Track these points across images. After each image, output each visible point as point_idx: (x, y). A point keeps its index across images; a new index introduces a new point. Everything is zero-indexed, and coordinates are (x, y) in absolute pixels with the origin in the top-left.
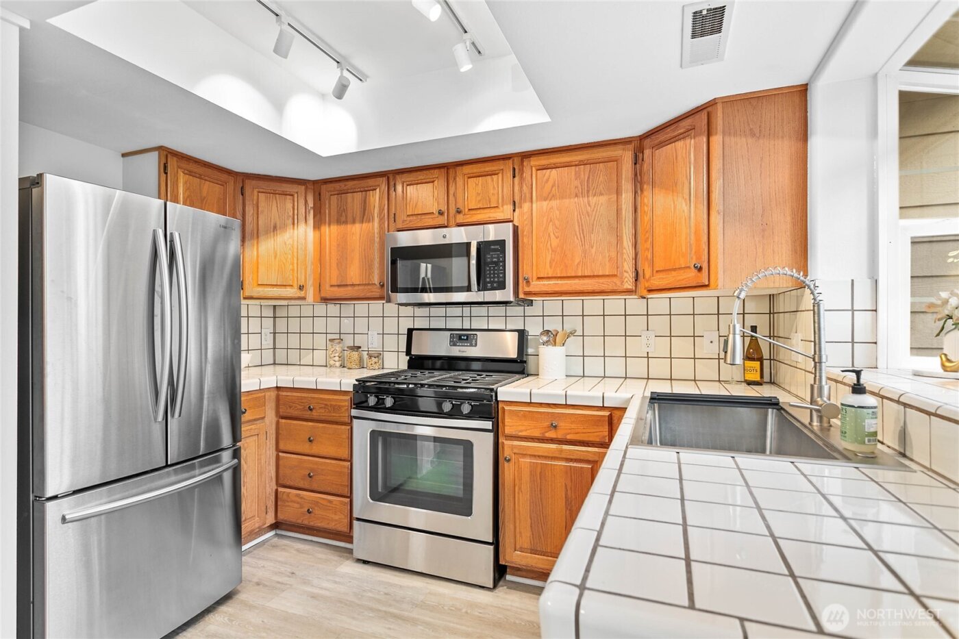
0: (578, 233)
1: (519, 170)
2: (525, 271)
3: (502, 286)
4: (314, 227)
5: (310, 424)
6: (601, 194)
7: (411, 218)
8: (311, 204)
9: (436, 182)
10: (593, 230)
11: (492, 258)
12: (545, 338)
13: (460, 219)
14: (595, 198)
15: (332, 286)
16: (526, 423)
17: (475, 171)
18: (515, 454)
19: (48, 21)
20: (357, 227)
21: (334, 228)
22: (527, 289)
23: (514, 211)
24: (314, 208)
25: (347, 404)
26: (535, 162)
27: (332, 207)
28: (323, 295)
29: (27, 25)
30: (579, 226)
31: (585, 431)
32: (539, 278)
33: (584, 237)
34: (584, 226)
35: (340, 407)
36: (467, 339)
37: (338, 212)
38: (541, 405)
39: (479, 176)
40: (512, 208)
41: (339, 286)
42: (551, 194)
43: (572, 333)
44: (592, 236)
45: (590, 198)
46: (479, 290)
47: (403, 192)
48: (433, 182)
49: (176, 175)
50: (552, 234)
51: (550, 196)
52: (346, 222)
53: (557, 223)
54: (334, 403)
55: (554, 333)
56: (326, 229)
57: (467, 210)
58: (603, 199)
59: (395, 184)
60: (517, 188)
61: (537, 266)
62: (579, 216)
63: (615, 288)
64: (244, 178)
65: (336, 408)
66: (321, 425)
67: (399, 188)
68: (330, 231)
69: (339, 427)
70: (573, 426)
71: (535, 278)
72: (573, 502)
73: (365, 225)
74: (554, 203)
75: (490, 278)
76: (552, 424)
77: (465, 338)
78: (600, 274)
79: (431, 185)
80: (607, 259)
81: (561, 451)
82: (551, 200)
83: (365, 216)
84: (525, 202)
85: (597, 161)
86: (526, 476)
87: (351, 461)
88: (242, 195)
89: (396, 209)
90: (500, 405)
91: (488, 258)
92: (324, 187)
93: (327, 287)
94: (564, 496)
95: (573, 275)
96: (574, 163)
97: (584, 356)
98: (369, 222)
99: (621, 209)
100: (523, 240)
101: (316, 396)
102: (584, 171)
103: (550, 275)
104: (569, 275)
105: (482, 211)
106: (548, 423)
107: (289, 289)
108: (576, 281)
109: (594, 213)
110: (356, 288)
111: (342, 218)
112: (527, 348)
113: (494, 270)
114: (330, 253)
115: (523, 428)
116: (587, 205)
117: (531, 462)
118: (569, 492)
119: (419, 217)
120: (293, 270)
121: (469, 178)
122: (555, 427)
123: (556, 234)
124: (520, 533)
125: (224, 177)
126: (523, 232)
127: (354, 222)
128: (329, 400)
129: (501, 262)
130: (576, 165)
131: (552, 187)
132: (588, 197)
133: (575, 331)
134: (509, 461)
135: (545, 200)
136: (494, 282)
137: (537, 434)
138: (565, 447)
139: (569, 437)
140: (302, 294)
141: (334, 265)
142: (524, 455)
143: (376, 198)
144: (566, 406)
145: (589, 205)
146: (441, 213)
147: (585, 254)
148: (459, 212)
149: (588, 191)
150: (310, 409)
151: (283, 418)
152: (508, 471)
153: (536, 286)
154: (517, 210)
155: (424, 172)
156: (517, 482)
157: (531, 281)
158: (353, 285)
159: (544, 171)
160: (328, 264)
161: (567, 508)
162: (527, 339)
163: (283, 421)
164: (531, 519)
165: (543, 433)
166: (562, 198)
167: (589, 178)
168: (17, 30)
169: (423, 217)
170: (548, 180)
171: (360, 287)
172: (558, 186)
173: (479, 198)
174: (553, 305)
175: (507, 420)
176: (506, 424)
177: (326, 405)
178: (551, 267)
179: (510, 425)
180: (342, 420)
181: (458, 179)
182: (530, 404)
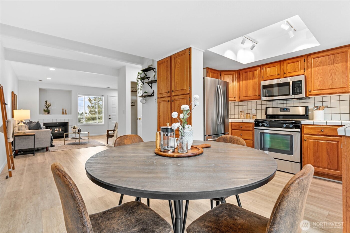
0: (330, 76)
1: (307, 59)
2: (309, 88)
3: (301, 93)
4: (238, 82)
5: (241, 131)
6: (339, 63)
7: (268, 77)
8: (237, 76)
9: (277, 66)
10: (336, 74)
11: (297, 86)
12: (316, 108)
13: (285, 75)
14: (337, 64)
15: (243, 97)
16: (311, 130)
17: (290, 61)
18: (308, 139)
19: (208, 50)
20: (251, 81)
21: (244, 82)
22: (310, 94)
23: (305, 71)
24: (238, 77)
25: (252, 126)
26: (312, 56)
27: (243, 76)
28: (241, 99)
29: (204, 51)
30: (330, 73)
31: (334, 132)
32: (314, 90)
33: (332, 77)
34: (332, 73)
35: (250, 127)
36: (286, 110)
37: (245, 77)
38: (317, 125)
39: (292, 63)
40: (304, 71)
41: (245, 97)
42: (319, 65)
43: (327, 107)
44: (336, 76)
45: (335, 65)
46: (293, 95)
47: (266, 70)
48: (276, 66)
49: (210, 73)
50: (319, 77)
51: (319, 66)
52: (247, 80)
53: (321, 74)
54: (248, 126)
55: (319, 107)
56: (241, 82)
57: (287, 73)
58: (340, 65)
59: (263, 68)
60: (305, 65)
61: (313, 86)
62: (330, 71)
63: (345, 91)
64: (221, 72)
65: (248, 127)
66: (244, 131)
67: (264, 69)
68: (243, 83)
69: (250, 132)
70: (329, 131)
71: (313, 90)
72: (330, 153)
73: (253, 80)
74: (320, 68)
75: (297, 91)
76: (321, 130)
77: (286, 109)
78: (339, 87)
79: (275, 67)
80: (342, 83)
81: (325, 138)
82: (319, 67)
83: (253, 77)
84: (309, 68)
85: (337, 53)
86: (312, 145)
87: (253, 140)
88: (221, 76)
89: (263, 75)
90: (302, 126)
91: (296, 86)
92: (241, 71)
93: (242, 97)
94: (326, 151)
95: (328, 88)
96: (328, 55)
97: (331, 114)
98: (255, 79)
99: (348, 67)
100: (308, 79)
101: (242, 124)
102: (332, 57)
103: (319, 89)
104: (326, 88)
105: (293, 73)
106: (320, 130)
107: (232, 98)
108: (329, 90)
109: (336, 69)
110: (251, 97)
111: (246, 79)
112: (308, 112)
113: (298, 89)
114: (243, 88)
115: (311, 132)
116: (333, 67)
117: (313, 141)
118: (328, 150)
119: (271, 76)
120: (233, 93)
121: (288, 64)
122: (323, 131)
123: (321, 77)
124: (310, 161)
125: (217, 72)
126: (308, 77)
127: (250, 79)
128: (246, 125)
129: (301, 86)
130: (329, 55)
131: (319, 63)
132: (334, 64)
133: (328, 106)
134: (306, 140)
135: (317, 67)
136: (298, 92)
137: (316, 133)
138: (326, 137)
139: (328, 134)
140: (235, 99)
141: (244, 91)
142: (311, 139)
143: (257, 73)
144: (327, 125)
145: (334, 67)
146: (278, 75)
147: (333, 82)
148: (285, 74)
149: (334, 63)
150: (241, 127)
151: (233, 129)
152: (305, 144)
153: (313, 92)
154: (306, 71)
155: (273, 64)
156: (309, 147)
157: (311, 91)
158: (250, 96)
159: (316, 59)
160: (242, 91)
161: (327, 154)
162: (308, 109)
163: (233, 130)
164: (314, 157)
165: (318, 133)
166: (323, 65)
167: (334, 59)
168: (203, 53)
169: (272, 76)
170: (317, 61)
171: (252, 97)
172: (322, 63)
173: (292, 69)
174: (318, 98)
175: (305, 130)
176: (304, 130)
177: (246, 126)
178: (319, 86)
179: (306, 131)
180: (250, 130)
181: (284, 64)
182: (313, 125)
